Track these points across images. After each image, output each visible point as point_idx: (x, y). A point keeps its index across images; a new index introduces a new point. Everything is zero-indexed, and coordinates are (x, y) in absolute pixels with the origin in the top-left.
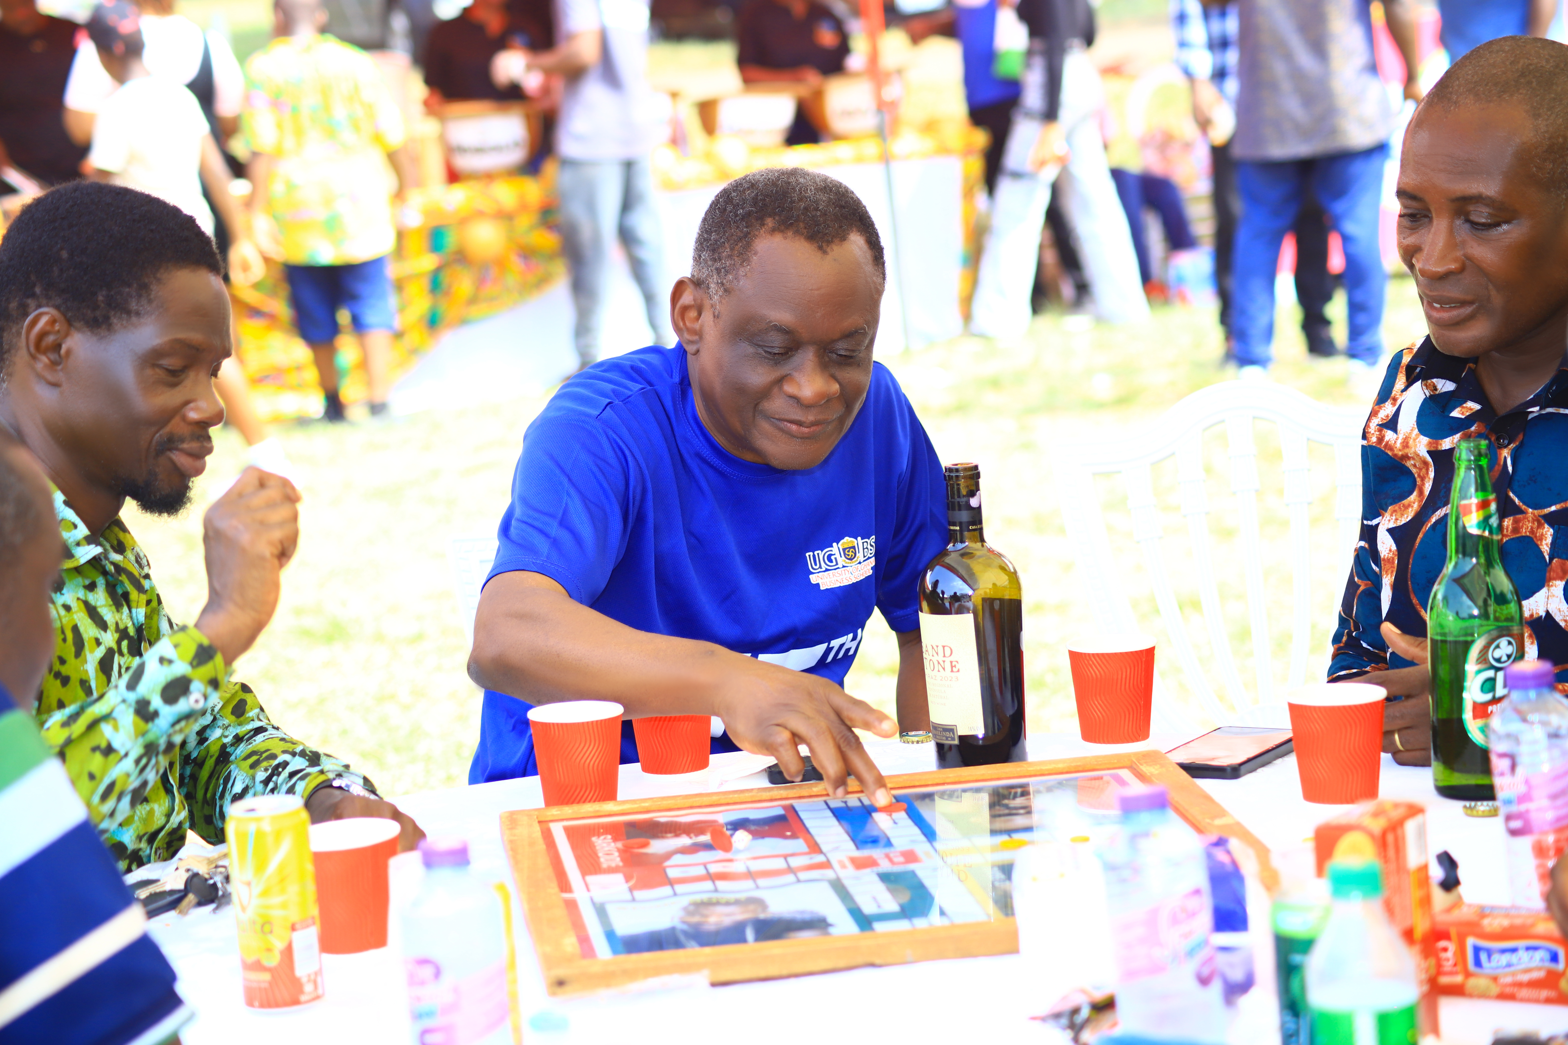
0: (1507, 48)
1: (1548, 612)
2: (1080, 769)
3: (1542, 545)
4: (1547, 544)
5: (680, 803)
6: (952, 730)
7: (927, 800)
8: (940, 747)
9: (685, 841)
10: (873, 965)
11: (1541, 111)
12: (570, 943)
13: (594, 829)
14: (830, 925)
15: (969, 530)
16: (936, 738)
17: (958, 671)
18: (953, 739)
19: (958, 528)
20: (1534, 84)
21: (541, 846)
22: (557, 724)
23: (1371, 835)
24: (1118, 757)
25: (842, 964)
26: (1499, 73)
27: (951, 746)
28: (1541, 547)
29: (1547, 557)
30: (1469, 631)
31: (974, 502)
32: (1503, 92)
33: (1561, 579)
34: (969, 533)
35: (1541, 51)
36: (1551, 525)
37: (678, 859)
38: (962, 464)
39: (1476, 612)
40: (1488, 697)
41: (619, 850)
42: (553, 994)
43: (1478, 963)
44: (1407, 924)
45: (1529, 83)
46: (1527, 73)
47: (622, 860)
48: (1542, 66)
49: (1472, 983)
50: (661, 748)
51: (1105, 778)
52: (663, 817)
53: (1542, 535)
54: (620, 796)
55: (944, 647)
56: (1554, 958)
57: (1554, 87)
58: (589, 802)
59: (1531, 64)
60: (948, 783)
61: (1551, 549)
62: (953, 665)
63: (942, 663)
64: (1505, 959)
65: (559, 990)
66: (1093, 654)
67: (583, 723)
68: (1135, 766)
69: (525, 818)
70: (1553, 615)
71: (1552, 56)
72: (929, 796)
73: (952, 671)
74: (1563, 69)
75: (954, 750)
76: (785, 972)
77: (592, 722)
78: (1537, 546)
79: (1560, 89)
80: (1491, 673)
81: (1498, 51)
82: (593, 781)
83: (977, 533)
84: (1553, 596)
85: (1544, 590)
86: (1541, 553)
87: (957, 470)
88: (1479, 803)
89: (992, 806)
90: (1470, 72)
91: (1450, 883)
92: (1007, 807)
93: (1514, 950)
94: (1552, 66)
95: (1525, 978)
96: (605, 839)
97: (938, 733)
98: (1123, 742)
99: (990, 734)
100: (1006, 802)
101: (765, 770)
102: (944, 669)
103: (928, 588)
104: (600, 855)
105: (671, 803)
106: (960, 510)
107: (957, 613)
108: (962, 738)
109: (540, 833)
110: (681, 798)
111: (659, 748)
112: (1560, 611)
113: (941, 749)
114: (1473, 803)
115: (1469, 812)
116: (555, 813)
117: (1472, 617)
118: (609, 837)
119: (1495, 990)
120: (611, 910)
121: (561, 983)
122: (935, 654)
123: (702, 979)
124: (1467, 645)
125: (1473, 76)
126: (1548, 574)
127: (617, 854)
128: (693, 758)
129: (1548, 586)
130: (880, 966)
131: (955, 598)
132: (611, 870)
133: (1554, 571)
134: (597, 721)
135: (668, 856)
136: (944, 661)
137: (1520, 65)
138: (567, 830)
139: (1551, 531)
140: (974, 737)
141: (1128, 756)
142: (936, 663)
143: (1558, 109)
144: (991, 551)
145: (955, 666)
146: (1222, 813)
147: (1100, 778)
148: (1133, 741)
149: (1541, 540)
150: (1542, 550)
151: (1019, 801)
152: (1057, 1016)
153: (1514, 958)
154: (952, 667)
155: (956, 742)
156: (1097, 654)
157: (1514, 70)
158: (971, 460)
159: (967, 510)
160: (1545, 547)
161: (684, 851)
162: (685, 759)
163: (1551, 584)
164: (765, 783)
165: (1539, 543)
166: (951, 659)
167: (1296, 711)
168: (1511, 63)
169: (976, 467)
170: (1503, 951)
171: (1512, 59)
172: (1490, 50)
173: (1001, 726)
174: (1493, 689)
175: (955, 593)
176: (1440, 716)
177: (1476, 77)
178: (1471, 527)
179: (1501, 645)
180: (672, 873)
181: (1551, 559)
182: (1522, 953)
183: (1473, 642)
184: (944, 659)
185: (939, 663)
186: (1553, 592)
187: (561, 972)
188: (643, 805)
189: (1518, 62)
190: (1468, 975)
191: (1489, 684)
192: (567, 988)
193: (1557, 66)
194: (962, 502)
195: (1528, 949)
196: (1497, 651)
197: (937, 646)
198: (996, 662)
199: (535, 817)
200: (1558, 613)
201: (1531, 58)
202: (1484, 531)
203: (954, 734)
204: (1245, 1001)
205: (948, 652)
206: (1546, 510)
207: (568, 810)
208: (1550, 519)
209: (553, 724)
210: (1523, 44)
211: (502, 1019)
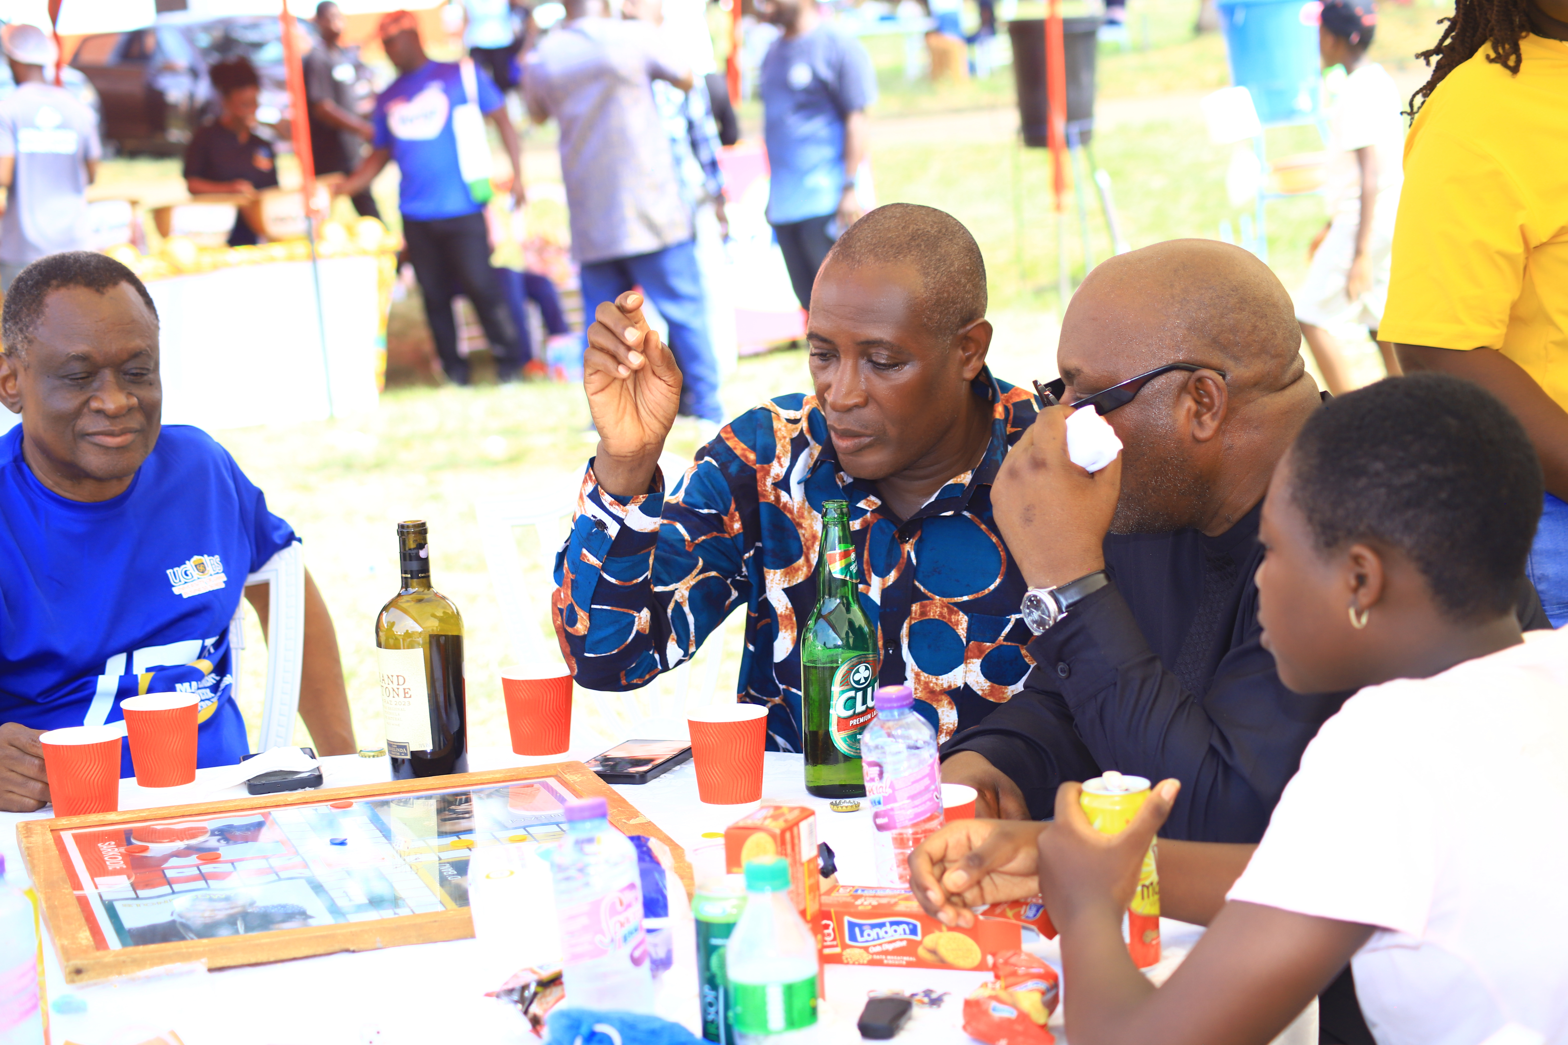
0: (898, 215)
1: (966, 684)
2: (514, 778)
3: (958, 629)
4: (962, 629)
5: (173, 812)
6: (405, 747)
7: (385, 807)
8: (394, 761)
9: (180, 845)
10: (347, 951)
11: (929, 270)
12: (85, 936)
13: (99, 837)
14: (311, 917)
15: (419, 578)
16: (391, 753)
17: (410, 697)
18: (406, 754)
19: (409, 576)
20: (923, 247)
21: (55, 852)
22: (66, 746)
23: (773, 836)
24: (546, 767)
25: (321, 950)
26: (894, 237)
27: (403, 760)
28: (957, 631)
29: (964, 640)
30: (834, 658)
31: (422, 554)
32: (898, 253)
33: (978, 658)
34: (419, 580)
35: (926, 218)
36: (966, 613)
37: (174, 861)
38: (411, 521)
39: (840, 643)
40: (851, 712)
41: (122, 854)
42: (72, 981)
43: (853, 938)
44: (802, 907)
45: (919, 245)
46: (916, 237)
47: (125, 863)
48: (928, 231)
49: (847, 953)
50: (154, 765)
51: (535, 786)
52: (159, 825)
53: (958, 620)
54: (119, 809)
55: (398, 676)
56: (914, 931)
57: (939, 250)
58: (94, 813)
59: (919, 230)
60: (403, 792)
61: (967, 633)
62: (406, 692)
63: (396, 690)
64: (874, 933)
65: (77, 978)
66: (523, 681)
67: (88, 745)
68: (560, 775)
69: (39, 827)
70: (971, 686)
71: (935, 223)
72: (386, 803)
73: (405, 697)
74: (945, 234)
75: (406, 763)
76: (272, 959)
77: (97, 744)
78: (954, 630)
79: (943, 251)
80: (852, 693)
81: (891, 218)
82: (97, 795)
83: (424, 580)
84: (971, 671)
85: (963, 666)
86: (958, 636)
87: (408, 527)
88: (843, 800)
89: (440, 811)
90: (869, 235)
91: (828, 870)
92: (454, 811)
93: (881, 926)
94: (936, 231)
95: (890, 947)
96: (109, 844)
97: (393, 749)
98: (547, 754)
99: (437, 749)
100: (453, 807)
101: (245, 783)
102: (398, 695)
103: (384, 627)
104: (106, 859)
105: (165, 813)
106: (411, 560)
107: (408, 648)
108: (412, 753)
109: (53, 841)
110: (174, 808)
111: (152, 765)
112: (978, 683)
113: (396, 763)
114: (838, 801)
115: (835, 807)
116: (65, 823)
117: (836, 647)
118: (113, 843)
119: (866, 957)
120: (118, 906)
121: (78, 972)
122: (390, 683)
123: (200, 966)
124: (833, 670)
125: (872, 239)
126: (965, 654)
127: (120, 858)
128: (182, 773)
129: (966, 663)
130: (354, 952)
131: (407, 635)
132: (116, 872)
133: (971, 651)
134: (101, 743)
135: (166, 858)
136: (398, 689)
137: (911, 229)
138: (75, 836)
139: (966, 618)
140: (424, 752)
141: (554, 766)
142: (391, 690)
143: (943, 269)
144: (436, 594)
145: (407, 693)
146: (635, 814)
147: (531, 786)
148: (556, 753)
149: (957, 625)
150: (959, 633)
151: (464, 807)
152: (511, 991)
153: (881, 932)
154: (405, 693)
155: (409, 757)
156: (526, 681)
157: (906, 234)
158: (421, 518)
159: (417, 560)
160: (962, 631)
161: (177, 854)
162: (175, 774)
163: (968, 661)
164: (245, 794)
165: (955, 627)
166: (405, 686)
167: (694, 726)
168: (902, 228)
169: (424, 524)
170: (873, 926)
171: (903, 225)
172: (884, 216)
173: (447, 743)
174: (854, 706)
175: (407, 631)
176: (811, 729)
177: (874, 240)
178: (835, 573)
179: (860, 670)
180: (169, 874)
181: (968, 643)
182: (888, 927)
183: (838, 667)
184: (398, 687)
185: (394, 690)
186: (971, 668)
187: (78, 962)
188: (141, 814)
189: (909, 227)
190: (845, 946)
191: (850, 702)
192: (83, 976)
193: (940, 231)
194: (413, 553)
195: (892, 924)
196: (857, 674)
197: (392, 676)
198: (442, 690)
199: (48, 826)
200: (976, 685)
201: (919, 224)
202: (846, 576)
203: (406, 750)
204: (666, 975)
205: (401, 680)
206: (956, 599)
207: (76, 820)
208: (964, 607)
209: (62, 746)
210: (911, 211)
211: (35, 1007)
